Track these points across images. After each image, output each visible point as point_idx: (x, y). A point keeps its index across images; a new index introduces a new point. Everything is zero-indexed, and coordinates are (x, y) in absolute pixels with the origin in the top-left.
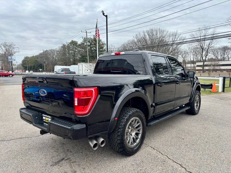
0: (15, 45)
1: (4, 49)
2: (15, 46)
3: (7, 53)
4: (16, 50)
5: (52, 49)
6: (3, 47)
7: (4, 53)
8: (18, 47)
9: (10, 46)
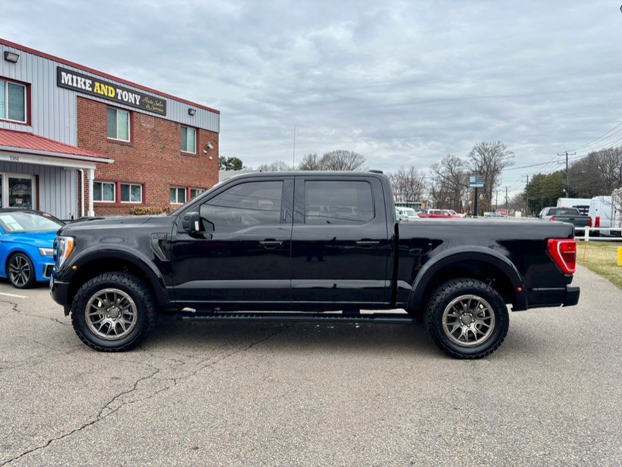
0: (505, 148)
1: (479, 158)
2: (506, 150)
3: (486, 169)
4: (506, 160)
5: (611, 150)
6: (477, 153)
7: (478, 169)
8: (511, 153)
9: (495, 151)
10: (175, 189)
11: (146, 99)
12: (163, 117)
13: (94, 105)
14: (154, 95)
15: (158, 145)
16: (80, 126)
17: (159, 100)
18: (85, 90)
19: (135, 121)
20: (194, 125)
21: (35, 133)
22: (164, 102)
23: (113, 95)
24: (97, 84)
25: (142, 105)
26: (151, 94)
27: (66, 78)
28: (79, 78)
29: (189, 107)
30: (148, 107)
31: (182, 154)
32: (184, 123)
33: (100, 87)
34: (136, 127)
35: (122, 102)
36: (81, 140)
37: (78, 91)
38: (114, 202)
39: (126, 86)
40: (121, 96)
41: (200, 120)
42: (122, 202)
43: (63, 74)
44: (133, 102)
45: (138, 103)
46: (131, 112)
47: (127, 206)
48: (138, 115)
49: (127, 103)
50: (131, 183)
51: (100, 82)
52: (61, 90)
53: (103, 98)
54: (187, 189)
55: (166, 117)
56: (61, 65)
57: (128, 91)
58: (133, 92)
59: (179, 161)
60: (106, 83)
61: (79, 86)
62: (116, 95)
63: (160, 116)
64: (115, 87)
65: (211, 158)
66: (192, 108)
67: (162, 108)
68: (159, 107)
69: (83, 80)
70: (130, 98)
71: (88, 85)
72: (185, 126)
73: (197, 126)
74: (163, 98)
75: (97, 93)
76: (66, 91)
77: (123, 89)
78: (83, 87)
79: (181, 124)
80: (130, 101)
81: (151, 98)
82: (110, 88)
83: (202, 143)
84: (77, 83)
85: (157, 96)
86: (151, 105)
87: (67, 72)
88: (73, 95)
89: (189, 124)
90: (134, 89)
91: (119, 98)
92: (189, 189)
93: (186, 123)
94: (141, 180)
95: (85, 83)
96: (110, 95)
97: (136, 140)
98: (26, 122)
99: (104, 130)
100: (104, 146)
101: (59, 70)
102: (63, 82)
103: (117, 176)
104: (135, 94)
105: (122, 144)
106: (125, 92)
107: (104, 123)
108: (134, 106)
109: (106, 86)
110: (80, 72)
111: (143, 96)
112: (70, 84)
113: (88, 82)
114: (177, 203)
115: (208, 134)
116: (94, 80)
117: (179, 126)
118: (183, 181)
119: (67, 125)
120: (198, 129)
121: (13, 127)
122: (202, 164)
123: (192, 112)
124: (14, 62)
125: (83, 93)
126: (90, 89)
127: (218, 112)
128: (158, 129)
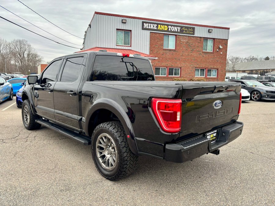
10: (199, 70)
11: (184, 29)
12: (193, 35)
13: (158, 35)
14: (188, 26)
15: (190, 49)
16: (151, 45)
17: (191, 28)
18: (154, 29)
19: (177, 39)
20: (212, 37)
21: (133, 49)
22: (194, 29)
23: (167, 29)
24: (159, 26)
25: (181, 31)
26: (186, 26)
27: (146, 25)
28: (151, 25)
29: (209, 28)
30: (184, 32)
31: (203, 52)
32: (205, 37)
33: (161, 27)
34: (178, 42)
35: (171, 31)
36: (151, 50)
37: (151, 30)
38: (166, 76)
39: (174, 24)
40: (171, 29)
41: (216, 34)
42: (169, 76)
43: (145, 24)
44: (177, 31)
45: (179, 31)
46: (176, 35)
47: (171, 78)
48: (179, 36)
49: (174, 32)
50: (175, 67)
51: (161, 24)
52: (144, 31)
53: (162, 31)
54: (206, 69)
55: (195, 36)
56: (144, 21)
57: (174, 26)
58: (176, 26)
59: (201, 56)
60: (163, 25)
61: (151, 28)
62: (168, 29)
63: (191, 35)
64: (168, 25)
65: (221, 53)
66: (210, 29)
67: (192, 31)
68: (190, 31)
69: (153, 25)
70: (176, 29)
71: (155, 27)
72: (206, 39)
73: (213, 38)
74: (194, 26)
75: (159, 30)
76: (146, 31)
77: (172, 26)
78: (153, 28)
79: (204, 38)
80: (175, 31)
81: (186, 27)
82: (165, 26)
83: (216, 46)
84: (150, 27)
85: (190, 26)
86: (186, 31)
87: (146, 23)
88: (149, 32)
89: (208, 37)
90: (177, 25)
91: (170, 30)
92: (207, 69)
93: (207, 37)
94: (179, 66)
95: (154, 26)
96: (165, 29)
97: (178, 48)
98: (130, 45)
99: (162, 45)
100: (161, 52)
101: (143, 23)
102: (144, 27)
103: (167, 64)
104: (178, 27)
105: (170, 50)
106: (173, 27)
107: (162, 42)
108: (178, 32)
109: (164, 26)
110: (152, 22)
111: (182, 27)
112: (147, 27)
113: (155, 25)
114: (199, 76)
115: (220, 41)
116: (158, 24)
117: (202, 39)
118: (203, 66)
119: (146, 45)
120: (214, 39)
121: (124, 48)
122: (216, 56)
123: (210, 31)
124: (125, 23)
125: (153, 30)
126: (156, 28)
127: (229, 29)
128: (189, 42)
